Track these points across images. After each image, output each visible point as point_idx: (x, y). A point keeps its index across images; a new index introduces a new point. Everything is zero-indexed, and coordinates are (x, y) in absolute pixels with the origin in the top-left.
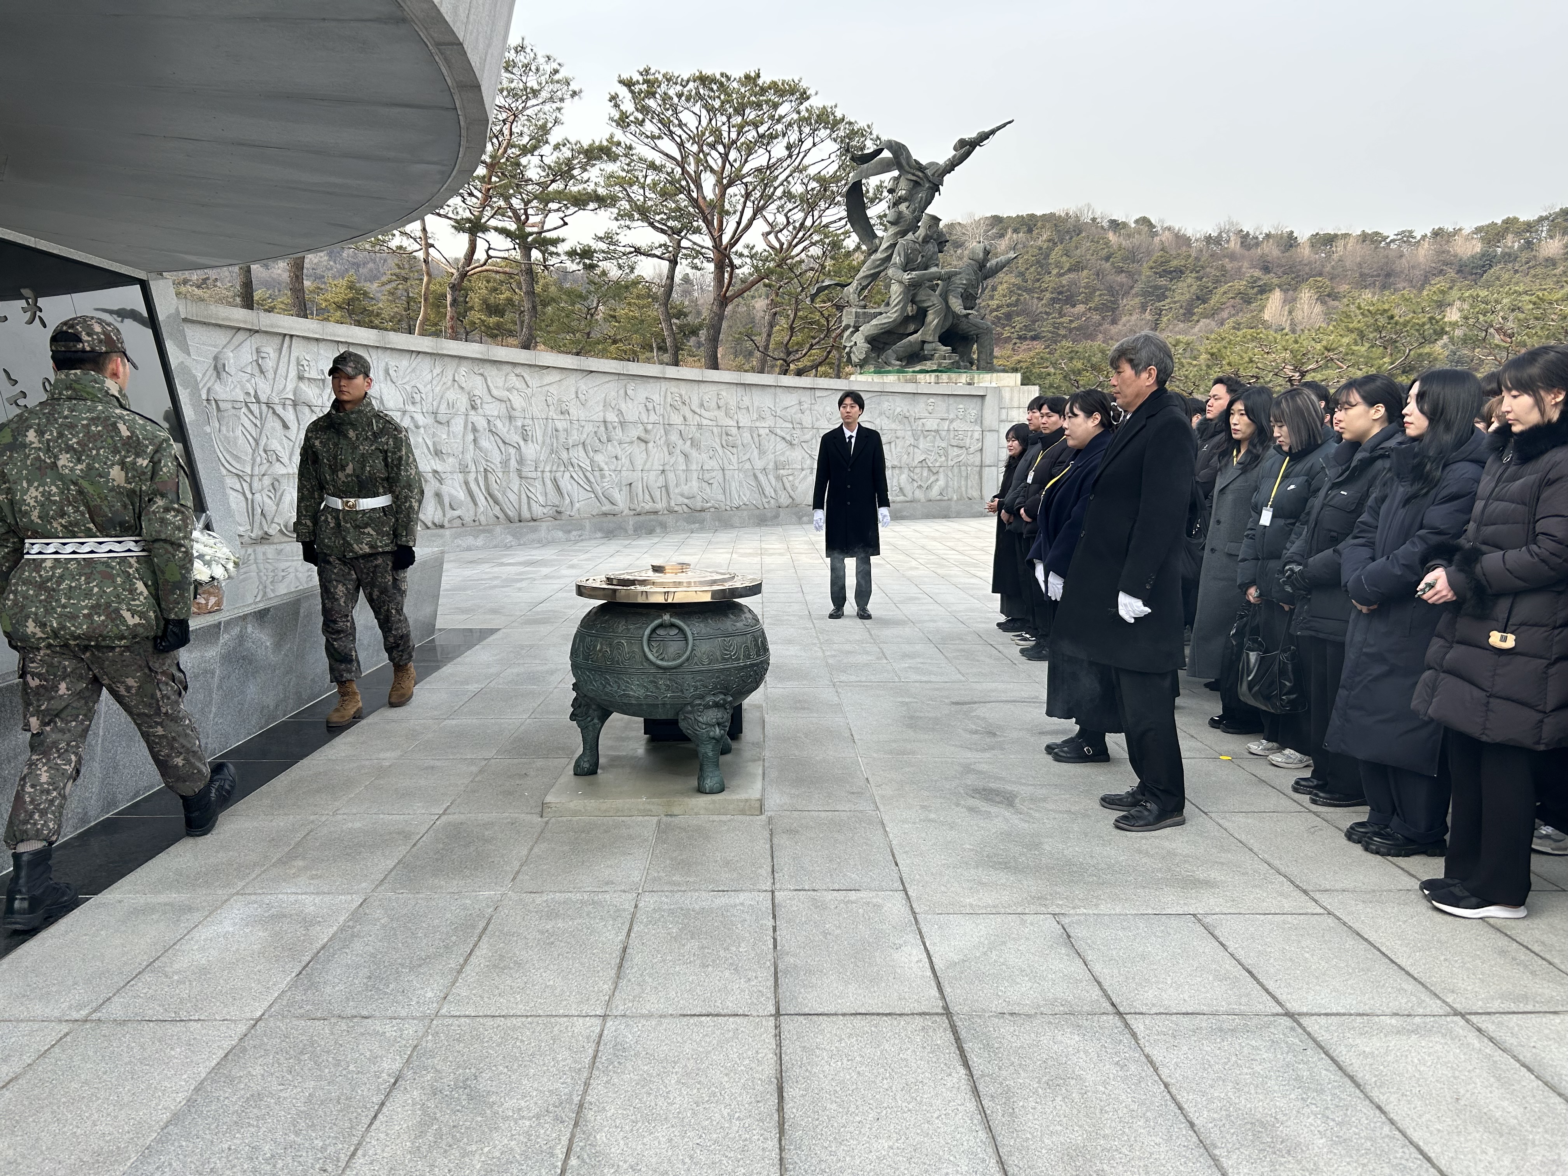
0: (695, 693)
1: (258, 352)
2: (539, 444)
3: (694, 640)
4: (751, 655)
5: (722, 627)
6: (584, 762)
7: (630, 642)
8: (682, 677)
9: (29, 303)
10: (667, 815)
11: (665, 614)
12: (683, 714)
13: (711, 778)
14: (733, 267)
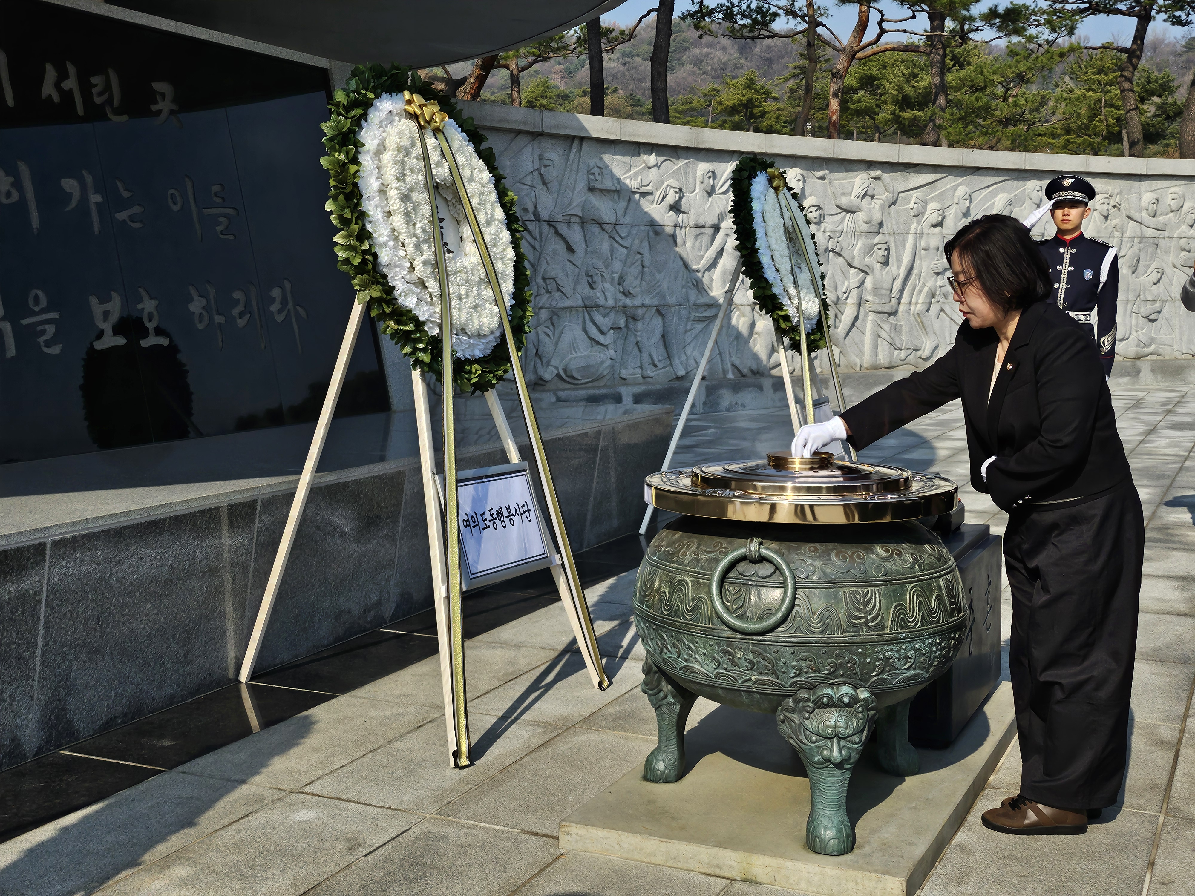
0: (799, 679)
1: (540, 159)
2: (899, 267)
3: (795, 589)
4: (909, 622)
5: (855, 569)
6: (657, 760)
7: (698, 582)
8: (775, 649)
9: (164, 99)
10: (744, 880)
11: (752, 541)
12: (782, 710)
13: (826, 828)
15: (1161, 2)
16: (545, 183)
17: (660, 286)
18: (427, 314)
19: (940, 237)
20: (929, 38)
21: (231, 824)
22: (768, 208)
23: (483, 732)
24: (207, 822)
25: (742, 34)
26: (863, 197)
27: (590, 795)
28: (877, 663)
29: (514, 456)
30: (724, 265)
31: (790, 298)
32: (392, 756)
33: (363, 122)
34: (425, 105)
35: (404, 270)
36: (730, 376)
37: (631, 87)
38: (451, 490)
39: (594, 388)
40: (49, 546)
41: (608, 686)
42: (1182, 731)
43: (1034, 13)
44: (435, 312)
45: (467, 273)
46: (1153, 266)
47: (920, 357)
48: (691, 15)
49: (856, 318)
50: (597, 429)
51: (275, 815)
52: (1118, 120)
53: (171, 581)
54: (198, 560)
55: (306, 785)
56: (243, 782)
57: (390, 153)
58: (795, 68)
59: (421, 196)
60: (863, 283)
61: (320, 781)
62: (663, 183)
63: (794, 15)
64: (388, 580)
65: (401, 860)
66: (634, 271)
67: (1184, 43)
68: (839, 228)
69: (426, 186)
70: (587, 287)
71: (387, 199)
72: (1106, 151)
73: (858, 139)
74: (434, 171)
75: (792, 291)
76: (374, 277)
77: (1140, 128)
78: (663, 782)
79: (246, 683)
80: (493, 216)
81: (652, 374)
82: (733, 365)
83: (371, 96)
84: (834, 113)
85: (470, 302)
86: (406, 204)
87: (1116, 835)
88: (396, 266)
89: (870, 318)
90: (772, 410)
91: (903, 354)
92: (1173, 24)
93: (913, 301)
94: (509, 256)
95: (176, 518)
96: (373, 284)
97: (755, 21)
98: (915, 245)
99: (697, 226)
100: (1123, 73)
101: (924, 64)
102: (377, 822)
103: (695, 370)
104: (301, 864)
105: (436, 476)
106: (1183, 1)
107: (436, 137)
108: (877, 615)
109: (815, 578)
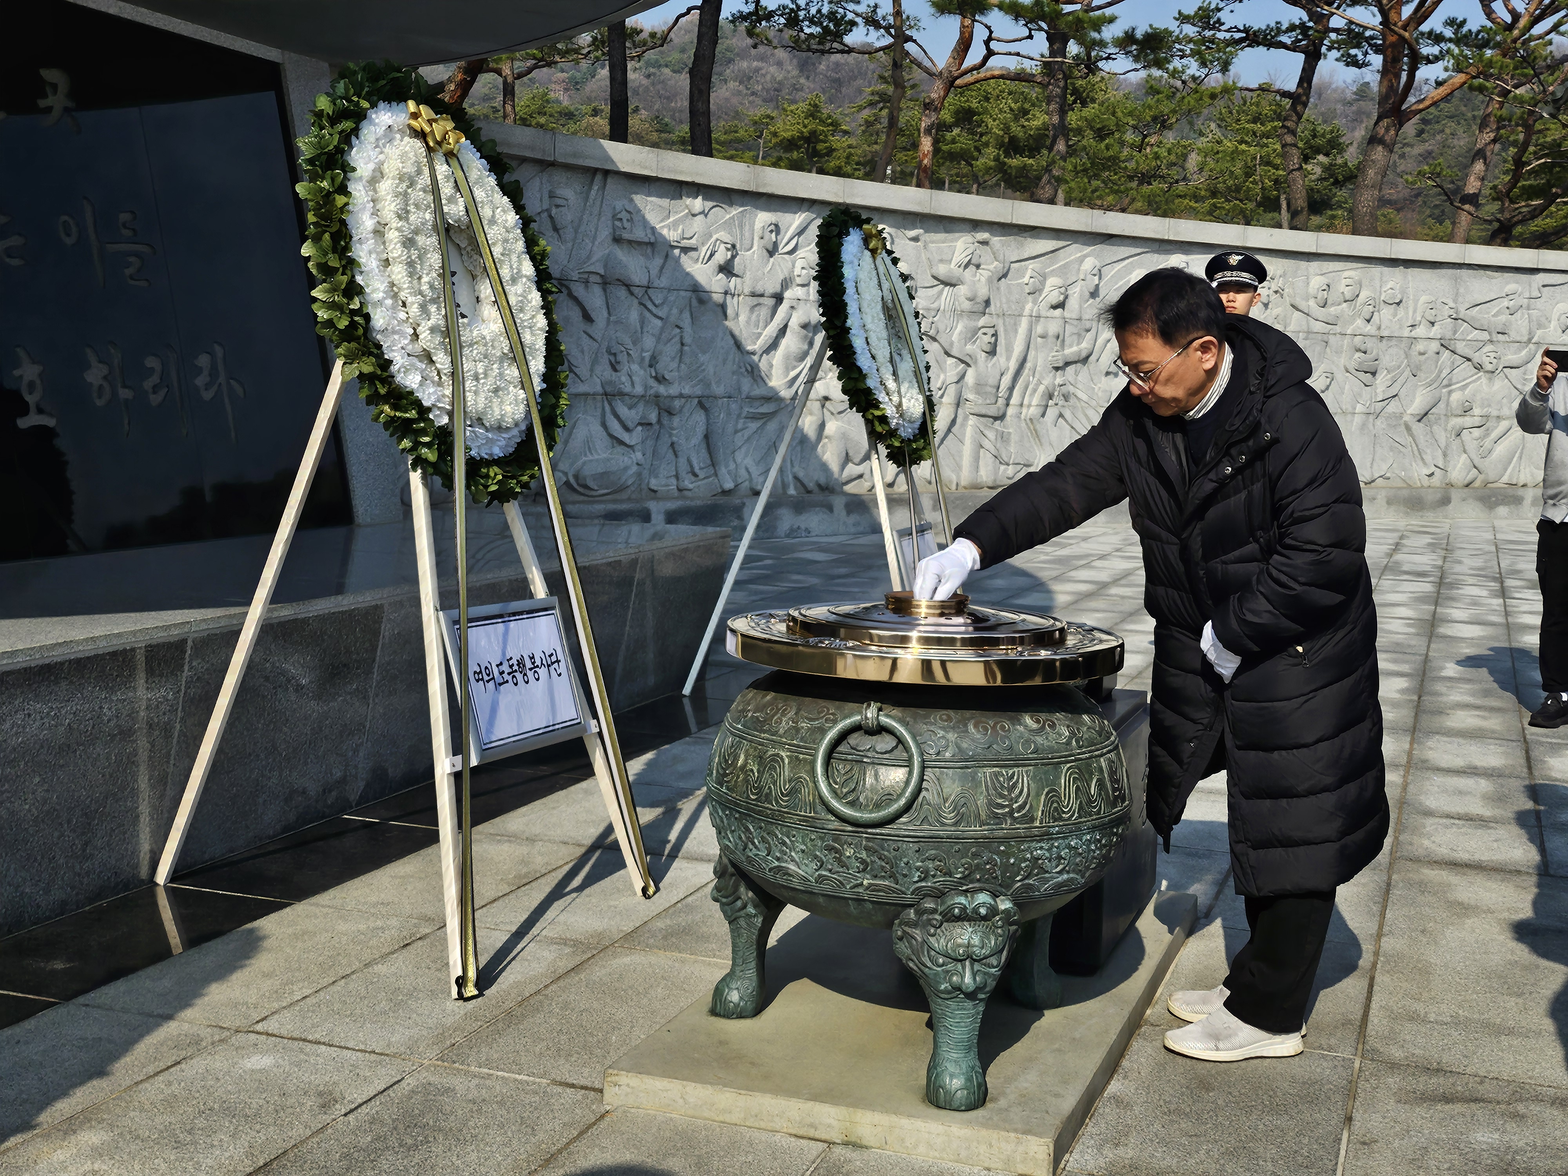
0: (924, 884)
1: (550, 196)
2: (1008, 359)
3: (923, 768)
4: (1064, 812)
5: (998, 744)
6: (730, 989)
7: (797, 757)
8: (894, 846)
9: (55, 92)
10: (846, 1144)
11: (869, 705)
12: (900, 925)
13: (952, 1076)
14: (1416, 60)
15: (1333, 36)
16: (556, 229)
17: (704, 370)
18: (433, 398)
19: (1061, 322)
20: (1046, 65)
21: (157, 1074)
22: (863, 276)
23: (492, 953)
24: (124, 1071)
25: (808, 46)
26: (966, 266)
27: (639, 1035)
28: (1023, 865)
29: (540, 589)
30: (787, 347)
31: (888, 394)
32: (372, 983)
33: (353, 138)
34: (435, 121)
35: (405, 338)
36: (792, 491)
37: (656, 107)
39: (615, 501)
41: (655, 893)
42: (1376, 954)
43: (1178, 40)
44: (444, 396)
45: (485, 345)
46: (1321, 369)
48: (743, 17)
49: (953, 422)
50: (633, 556)
51: (218, 1062)
52: (1276, 182)
53: (69, 746)
54: (106, 719)
55: (258, 1022)
56: (170, 1017)
57: (390, 182)
58: (873, 94)
59: (429, 241)
60: (963, 377)
61: (276, 1016)
62: (711, 236)
63: (876, 25)
64: (356, 751)
65: (394, 1121)
66: (671, 349)
67: (1355, 90)
68: (935, 305)
69: (435, 227)
70: (609, 368)
71: (384, 243)
72: (1258, 221)
73: (950, 190)
74: (446, 209)
75: (891, 384)
76: (364, 346)
77: (1304, 193)
78: (737, 1018)
79: (165, 885)
80: (519, 271)
81: (691, 486)
82: (796, 478)
83: (365, 104)
84: (925, 156)
85: (488, 384)
86: (409, 251)
87: (1304, 1083)
88: (394, 332)
89: (970, 422)
90: (845, 537)
92: (1347, 65)
93: (1026, 402)
94: (539, 325)
95: (78, 661)
96: (363, 355)
97: (826, 29)
98: (1030, 331)
99: (753, 295)
100: (1286, 123)
101: (1037, 98)
102: (357, 1071)
103: (747, 483)
104: (258, 1127)
105: (441, 613)
106: (1360, 35)
107: (448, 164)
108: (1025, 803)
109: (948, 755)
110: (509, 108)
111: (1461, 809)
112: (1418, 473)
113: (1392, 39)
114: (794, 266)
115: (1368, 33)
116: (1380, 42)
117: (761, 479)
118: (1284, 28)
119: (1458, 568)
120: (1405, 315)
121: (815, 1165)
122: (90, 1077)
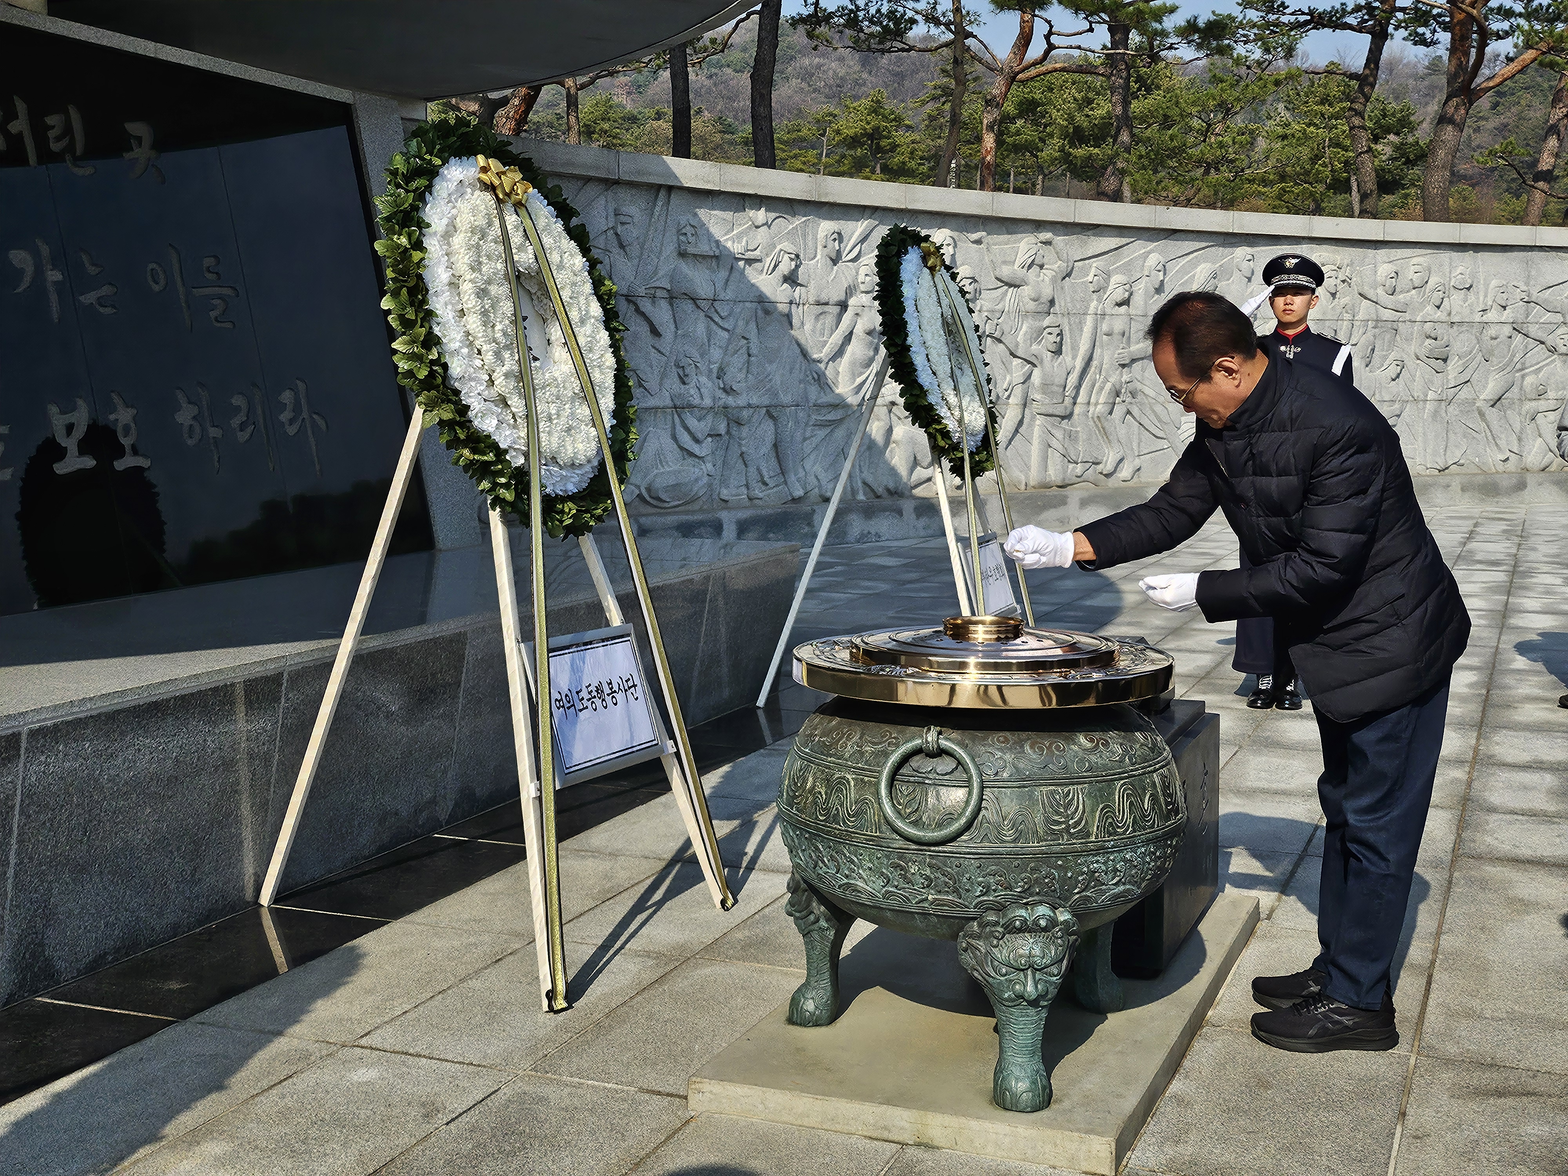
0: (985, 898)
1: (616, 215)
2: (1074, 358)
3: (982, 788)
4: (1119, 827)
5: (1053, 764)
6: (806, 999)
7: (862, 780)
8: (956, 862)
9: (140, 145)
10: (918, 1145)
11: (929, 729)
12: (964, 936)
13: (1017, 1079)
14: (1485, 36)
15: (1400, 15)
16: (622, 246)
17: (770, 380)
18: (509, 440)
19: (1126, 319)
20: (1108, 56)
21: (271, 1087)
22: (922, 293)
23: (580, 966)
24: (240, 1085)
25: (869, 46)
26: (1030, 267)
27: (721, 1044)
28: (1080, 878)
29: (615, 617)
30: (853, 354)
31: (949, 409)
32: (467, 998)
33: (427, 195)
34: (504, 173)
35: (481, 384)
36: (861, 497)
37: (719, 108)
38: (542, 663)
39: (687, 513)
40: (24, 737)
41: (733, 906)
42: (1435, 952)
43: (1241, 26)
44: (519, 438)
45: (557, 386)
46: (1392, 357)
47: (1101, 473)
48: (804, 20)
49: (1021, 423)
50: (705, 574)
51: (327, 1075)
52: (1346, 163)
53: (176, 778)
54: (210, 751)
55: (362, 1037)
56: (280, 1033)
57: (462, 235)
58: (935, 88)
59: (500, 290)
60: (1029, 376)
61: (379, 1031)
62: (775, 247)
63: (937, 22)
64: (445, 772)
65: (492, 1129)
66: (737, 361)
67: (1427, 66)
68: (1000, 307)
69: (507, 275)
70: (676, 380)
71: (459, 294)
72: (1330, 202)
74: (516, 258)
75: (952, 399)
76: (443, 394)
77: (1373, 175)
78: (813, 1026)
79: (269, 906)
80: (587, 312)
81: (761, 495)
82: (865, 483)
83: (438, 162)
84: (988, 152)
85: (561, 424)
86: (483, 301)
87: (1360, 1080)
88: (471, 379)
89: (1038, 422)
90: (915, 541)
91: (1079, 469)
92: (1415, 44)
93: (1093, 400)
94: (608, 364)
95: (183, 697)
96: (443, 402)
97: (886, 29)
99: (818, 303)
100: (1353, 106)
101: (1101, 86)
102: (457, 1082)
103: (816, 490)
104: (367, 1136)
105: (522, 645)
106: (1427, 13)
107: (517, 214)
108: (1081, 819)
109: (1005, 775)
110: (573, 119)
111: (1526, 806)
112: (1493, 458)
113: (1461, 16)
114: (857, 273)
115: (1435, 11)
116: (1448, 19)
117: (830, 486)
118: (1349, 9)
119: (1532, 556)
120: (1477, 299)
121: (889, 1165)
122: (210, 1092)
